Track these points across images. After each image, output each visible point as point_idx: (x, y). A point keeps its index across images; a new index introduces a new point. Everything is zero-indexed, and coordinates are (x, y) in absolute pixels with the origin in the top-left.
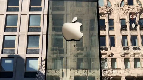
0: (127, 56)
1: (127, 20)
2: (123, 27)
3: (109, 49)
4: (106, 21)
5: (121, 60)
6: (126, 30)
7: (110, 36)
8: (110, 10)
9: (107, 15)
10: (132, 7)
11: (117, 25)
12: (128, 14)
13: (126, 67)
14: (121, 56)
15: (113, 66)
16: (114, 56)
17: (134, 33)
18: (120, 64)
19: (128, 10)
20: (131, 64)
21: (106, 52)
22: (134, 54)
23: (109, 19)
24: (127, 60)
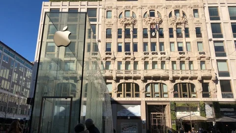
0: (146, 60)
1: (149, 29)
2: (145, 36)
3: (132, 54)
4: (131, 30)
5: (141, 63)
6: (147, 38)
7: (133, 43)
8: (135, 21)
9: (132, 25)
10: (153, 18)
11: (140, 34)
12: (149, 25)
13: (146, 68)
14: (142, 59)
15: (135, 68)
16: (136, 60)
17: (153, 40)
18: (141, 66)
19: (149, 21)
20: (150, 66)
21: (129, 56)
22: (153, 58)
23: (134, 29)
24: (146, 63)
